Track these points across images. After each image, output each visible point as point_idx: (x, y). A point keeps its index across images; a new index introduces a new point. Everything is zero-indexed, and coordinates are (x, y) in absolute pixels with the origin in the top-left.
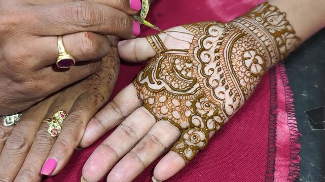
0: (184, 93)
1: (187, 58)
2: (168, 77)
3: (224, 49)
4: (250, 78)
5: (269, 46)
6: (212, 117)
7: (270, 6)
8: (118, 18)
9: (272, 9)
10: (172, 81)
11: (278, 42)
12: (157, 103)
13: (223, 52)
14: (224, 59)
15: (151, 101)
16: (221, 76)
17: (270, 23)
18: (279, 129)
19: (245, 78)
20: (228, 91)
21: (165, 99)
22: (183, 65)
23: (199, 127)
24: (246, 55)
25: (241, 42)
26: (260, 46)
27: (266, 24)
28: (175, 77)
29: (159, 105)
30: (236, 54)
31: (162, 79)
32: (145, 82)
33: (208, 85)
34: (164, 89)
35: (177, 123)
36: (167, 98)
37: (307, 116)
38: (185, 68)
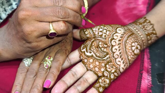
0: (101, 59)
1: (105, 42)
2: (95, 50)
3: (123, 40)
4: (133, 55)
5: (144, 40)
6: (113, 73)
7: (147, 20)
8: (76, 16)
9: (148, 21)
10: (97, 52)
11: (148, 39)
12: (88, 62)
13: (122, 41)
14: (122, 45)
15: (86, 61)
16: (120, 53)
17: (146, 28)
18: (143, 82)
19: (131, 55)
20: (123, 61)
21: (92, 61)
22: (103, 46)
23: (107, 77)
24: (133, 44)
25: (131, 37)
26: (140, 40)
27: (144, 29)
28: (98, 50)
29: (89, 63)
30: (128, 43)
31: (92, 51)
32: (84, 51)
33: (113, 56)
34: (92, 56)
35: (97, 73)
36: (93, 60)
37: (156, 76)
38: (104, 47)
